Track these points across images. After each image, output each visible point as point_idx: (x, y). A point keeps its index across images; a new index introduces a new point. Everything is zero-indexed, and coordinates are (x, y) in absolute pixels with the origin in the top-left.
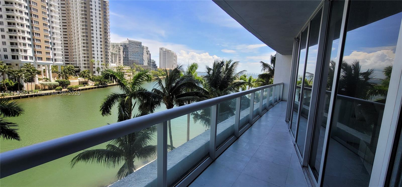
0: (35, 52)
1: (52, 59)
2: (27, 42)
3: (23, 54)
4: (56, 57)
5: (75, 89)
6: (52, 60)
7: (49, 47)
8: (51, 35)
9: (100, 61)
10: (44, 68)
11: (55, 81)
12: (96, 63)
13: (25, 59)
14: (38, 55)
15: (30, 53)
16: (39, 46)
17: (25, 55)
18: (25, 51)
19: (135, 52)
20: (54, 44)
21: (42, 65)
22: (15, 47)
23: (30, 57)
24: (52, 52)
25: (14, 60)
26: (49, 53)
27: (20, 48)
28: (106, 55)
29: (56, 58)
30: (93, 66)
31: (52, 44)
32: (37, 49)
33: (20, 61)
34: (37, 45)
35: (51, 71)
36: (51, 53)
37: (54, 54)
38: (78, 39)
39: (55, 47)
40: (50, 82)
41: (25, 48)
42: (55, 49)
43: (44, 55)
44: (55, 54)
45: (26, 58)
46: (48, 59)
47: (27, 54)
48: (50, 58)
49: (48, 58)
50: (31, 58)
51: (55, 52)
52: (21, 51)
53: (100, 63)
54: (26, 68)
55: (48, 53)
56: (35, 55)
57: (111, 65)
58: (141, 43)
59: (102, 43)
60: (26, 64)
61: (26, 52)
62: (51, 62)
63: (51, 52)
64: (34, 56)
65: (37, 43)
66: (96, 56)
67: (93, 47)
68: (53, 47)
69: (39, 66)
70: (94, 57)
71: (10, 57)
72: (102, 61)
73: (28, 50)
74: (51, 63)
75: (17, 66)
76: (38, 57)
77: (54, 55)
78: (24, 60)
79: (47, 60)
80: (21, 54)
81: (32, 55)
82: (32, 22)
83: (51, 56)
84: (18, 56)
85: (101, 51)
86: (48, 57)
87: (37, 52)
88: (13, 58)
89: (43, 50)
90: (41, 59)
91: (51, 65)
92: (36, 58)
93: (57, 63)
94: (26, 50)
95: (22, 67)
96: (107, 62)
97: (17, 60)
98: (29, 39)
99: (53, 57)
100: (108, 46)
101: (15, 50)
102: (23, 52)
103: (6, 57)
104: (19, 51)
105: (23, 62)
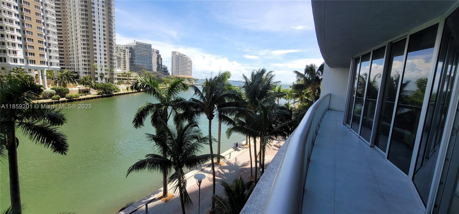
0: (26, 54)
1: (47, 62)
2: (17, 41)
3: (12, 56)
5: (75, 99)
6: (47, 64)
7: (43, 49)
8: (45, 34)
9: (104, 66)
10: (36, 73)
11: (51, 89)
12: (99, 68)
13: (14, 62)
14: (30, 57)
15: (20, 54)
16: (31, 46)
17: (15, 57)
18: (15, 52)
19: (144, 55)
20: (49, 45)
21: (33, 70)
23: (20, 60)
24: (47, 55)
26: (44, 55)
27: (9, 48)
28: (111, 59)
29: (51, 61)
30: (95, 72)
31: (47, 44)
32: (30, 50)
33: (9, 64)
34: (29, 46)
35: (46, 77)
36: (45, 56)
37: (49, 56)
38: (77, 39)
39: (50, 49)
40: (44, 90)
41: (14, 49)
42: (50, 51)
43: (37, 58)
44: (50, 57)
45: (15, 60)
46: (42, 62)
47: (16, 56)
48: (44, 62)
50: (22, 61)
51: (51, 55)
52: (10, 53)
53: (104, 68)
54: (17, 73)
55: (42, 55)
57: (117, 71)
58: (150, 46)
59: (106, 45)
60: (16, 68)
61: (16, 54)
62: (46, 66)
64: (26, 59)
65: (29, 43)
66: (98, 60)
67: (96, 50)
68: (49, 49)
69: (31, 70)
70: (96, 62)
72: (106, 66)
73: (18, 51)
74: (46, 68)
75: (4, 71)
76: (30, 60)
77: (50, 58)
78: (14, 64)
79: (41, 64)
80: (9, 56)
81: (22, 57)
82: (23, 18)
83: (46, 59)
84: (5, 58)
85: (105, 55)
86: (42, 60)
87: (29, 54)
89: (37, 51)
90: (33, 62)
91: (45, 69)
92: (28, 61)
93: (53, 67)
95: (11, 72)
96: (112, 67)
97: (5, 63)
98: (19, 38)
99: (48, 60)
100: (113, 48)
101: (3, 51)
102: (12, 54)
104: (7, 52)
105: (12, 65)
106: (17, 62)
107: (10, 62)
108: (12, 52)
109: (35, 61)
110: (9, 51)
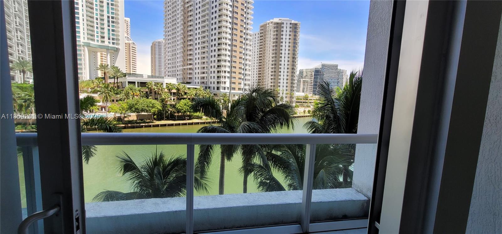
0: (231, 83)
2: (228, 75)
7: (241, 78)
8: (244, 67)
9: (285, 90)
12: (281, 92)
14: (233, 86)
15: (228, 85)
16: (234, 77)
17: (225, 86)
18: (225, 83)
20: (246, 75)
22: (219, 80)
26: (241, 83)
27: (222, 80)
28: (292, 83)
30: (278, 96)
31: (244, 75)
32: (233, 80)
36: (242, 84)
38: (269, 68)
39: (246, 78)
41: (225, 81)
42: (245, 80)
43: (237, 86)
44: (245, 84)
45: (225, 88)
46: (240, 89)
50: (228, 88)
51: (246, 83)
52: (222, 83)
53: (285, 92)
56: (231, 86)
57: (296, 94)
58: (337, 66)
59: (289, 70)
60: (223, 94)
62: (241, 92)
65: (233, 75)
66: (281, 85)
68: (245, 78)
70: (279, 86)
71: (216, 88)
72: (287, 90)
73: (227, 82)
78: (223, 91)
80: (222, 86)
81: (229, 86)
82: (232, 57)
83: (242, 86)
84: (220, 87)
85: (287, 79)
86: (239, 87)
87: (233, 83)
88: (217, 90)
89: (237, 81)
90: (234, 89)
92: (231, 88)
95: (221, 97)
96: (292, 90)
97: (220, 91)
98: (228, 72)
100: (295, 73)
101: (219, 82)
102: (223, 84)
103: (214, 88)
104: (221, 83)
105: (222, 92)
106: (225, 90)
107: (222, 90)
108: (223, 83)
109: (235, 88)
110: (222, 82)
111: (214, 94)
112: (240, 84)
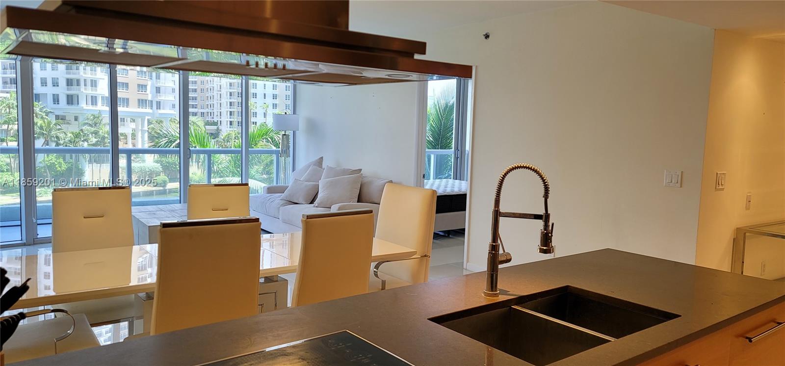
1: (152, 101)
3: (89, 91)
4: (162, 98)
6: (152, 106)
10: (133, 125)
11: (154, 162)
13: (92, 104)
14: (121, 92)
15: (103, 88)
17: (94, 93)
18: (94, 83)
21: (129, 119)
22: (74, 74)
23: (103, 98)
24: (152, 85)
25: (71, 107)
26: (146, 86)
27: (84, 76)
29: (159, 98)
33: (82, 109)
35: (146, 135)
36: (149, 88)
37: (157, 87)
40: (142, 165)
41: (93, 77)
43: (132, 94)
44: (158, 90)
45: (94, 100)
46: (142, 103)
47: (96, 90)
48: (146, 100)
49: (142, 100)
50: (106, 100)
52: (85, 85)
53: (270, 111)
54: (92, 126)
55: (142, 86)
60: (92, 117)
61: (96, 86)
62: (148, 110)
63: (149, 83)
69: (124, 121)
70: (255, 95)
71: (63, 100)
73: (101, 80)
74: (148, 114)
75: (77, 122)
76: (120, 99)
77: (157, 93)
78: (90, 107)
79: (139, 105)
80: (84, 92)
81: (107, 94)
83: (149, 94)
84: (78, 96)
86: (141, 98)
88: (68, 103)
91: (147, 118)
93: (161, 111)
94: (95, 81)
97: (78, 107)
99: (153, 97)
101: (75, 83)
102: (89, 87)
103: (56, 100)
104: (82, 83)
105: (88, 110)
106: (96, 104)
107: (84, 105)
108: (89, 83)
109: (128, 99)
110: (85, 80)
111: (57, 117)
112: (142, 87)
